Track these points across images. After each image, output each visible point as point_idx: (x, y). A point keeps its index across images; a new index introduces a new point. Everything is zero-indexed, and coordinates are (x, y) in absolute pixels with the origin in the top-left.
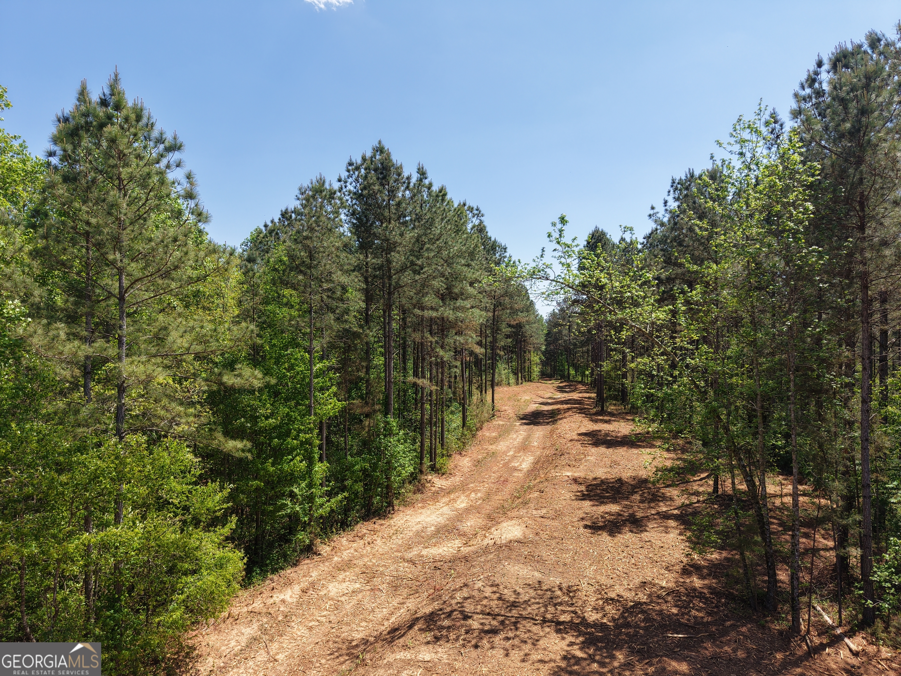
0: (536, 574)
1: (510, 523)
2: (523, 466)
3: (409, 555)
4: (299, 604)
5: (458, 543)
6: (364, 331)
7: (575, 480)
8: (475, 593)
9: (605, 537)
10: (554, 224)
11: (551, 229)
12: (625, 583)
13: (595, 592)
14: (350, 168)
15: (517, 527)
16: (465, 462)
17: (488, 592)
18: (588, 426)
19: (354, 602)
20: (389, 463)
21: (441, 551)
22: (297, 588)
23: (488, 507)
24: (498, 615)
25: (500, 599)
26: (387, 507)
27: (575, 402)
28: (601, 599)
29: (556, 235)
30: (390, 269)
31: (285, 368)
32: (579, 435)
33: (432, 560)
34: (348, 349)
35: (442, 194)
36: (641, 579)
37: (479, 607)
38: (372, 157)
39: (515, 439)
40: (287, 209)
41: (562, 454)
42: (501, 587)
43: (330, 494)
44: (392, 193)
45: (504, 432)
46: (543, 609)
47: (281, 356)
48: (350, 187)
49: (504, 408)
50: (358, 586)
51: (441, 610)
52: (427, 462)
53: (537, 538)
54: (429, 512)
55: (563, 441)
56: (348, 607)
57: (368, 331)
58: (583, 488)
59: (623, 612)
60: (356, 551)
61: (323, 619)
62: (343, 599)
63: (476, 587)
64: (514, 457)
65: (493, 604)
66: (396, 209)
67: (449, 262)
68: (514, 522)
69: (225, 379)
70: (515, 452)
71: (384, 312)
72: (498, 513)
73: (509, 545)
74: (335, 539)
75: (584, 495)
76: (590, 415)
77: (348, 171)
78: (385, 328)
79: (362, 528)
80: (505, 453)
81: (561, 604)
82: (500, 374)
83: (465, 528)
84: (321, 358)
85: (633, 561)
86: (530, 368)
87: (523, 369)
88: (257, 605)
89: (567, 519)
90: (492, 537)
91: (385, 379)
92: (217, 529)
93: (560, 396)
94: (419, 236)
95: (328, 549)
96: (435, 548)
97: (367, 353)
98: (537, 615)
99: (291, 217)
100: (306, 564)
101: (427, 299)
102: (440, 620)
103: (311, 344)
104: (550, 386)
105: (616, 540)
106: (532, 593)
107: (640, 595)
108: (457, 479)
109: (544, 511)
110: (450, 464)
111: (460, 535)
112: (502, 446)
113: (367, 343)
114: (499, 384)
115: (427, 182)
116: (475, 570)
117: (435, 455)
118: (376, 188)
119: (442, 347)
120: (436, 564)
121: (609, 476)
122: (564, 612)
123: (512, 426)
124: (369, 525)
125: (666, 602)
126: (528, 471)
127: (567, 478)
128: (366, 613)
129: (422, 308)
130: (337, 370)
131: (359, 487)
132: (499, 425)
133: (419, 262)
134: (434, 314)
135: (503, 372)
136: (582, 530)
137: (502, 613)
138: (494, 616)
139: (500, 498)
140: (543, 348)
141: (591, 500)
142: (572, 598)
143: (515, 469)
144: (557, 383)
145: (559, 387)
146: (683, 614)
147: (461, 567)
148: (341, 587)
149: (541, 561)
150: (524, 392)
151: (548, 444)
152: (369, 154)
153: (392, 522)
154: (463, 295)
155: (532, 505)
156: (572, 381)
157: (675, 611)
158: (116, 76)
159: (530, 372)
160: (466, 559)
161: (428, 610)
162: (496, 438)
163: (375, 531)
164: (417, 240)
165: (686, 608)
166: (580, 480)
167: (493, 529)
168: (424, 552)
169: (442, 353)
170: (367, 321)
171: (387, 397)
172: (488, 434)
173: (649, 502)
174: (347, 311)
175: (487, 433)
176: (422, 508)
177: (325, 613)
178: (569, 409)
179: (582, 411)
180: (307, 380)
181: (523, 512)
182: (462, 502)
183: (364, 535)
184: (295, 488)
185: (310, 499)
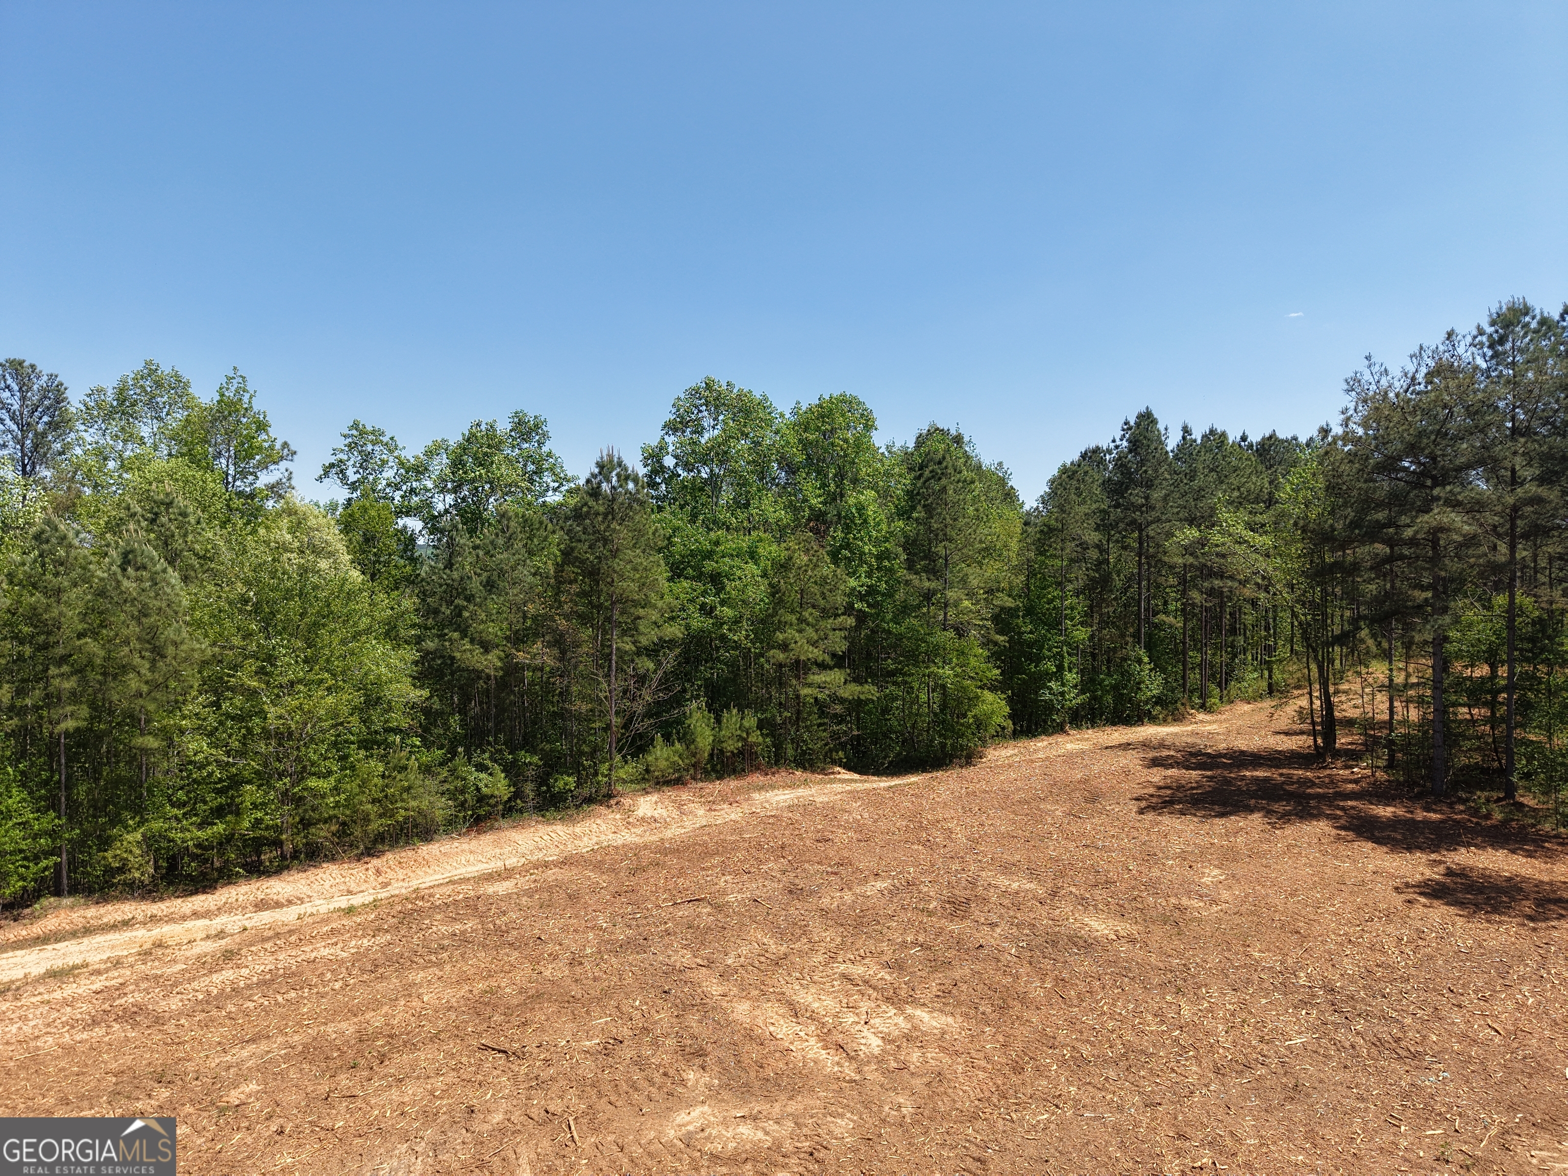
26: (1137, 721)
74: (1083, 729)
77: (1123, 430)
95: (1075, 732)
108: (1223, 717)
117: (1206, 695)
124: (1115, 728)
184: (1052, 684)
185: (1062, 694)
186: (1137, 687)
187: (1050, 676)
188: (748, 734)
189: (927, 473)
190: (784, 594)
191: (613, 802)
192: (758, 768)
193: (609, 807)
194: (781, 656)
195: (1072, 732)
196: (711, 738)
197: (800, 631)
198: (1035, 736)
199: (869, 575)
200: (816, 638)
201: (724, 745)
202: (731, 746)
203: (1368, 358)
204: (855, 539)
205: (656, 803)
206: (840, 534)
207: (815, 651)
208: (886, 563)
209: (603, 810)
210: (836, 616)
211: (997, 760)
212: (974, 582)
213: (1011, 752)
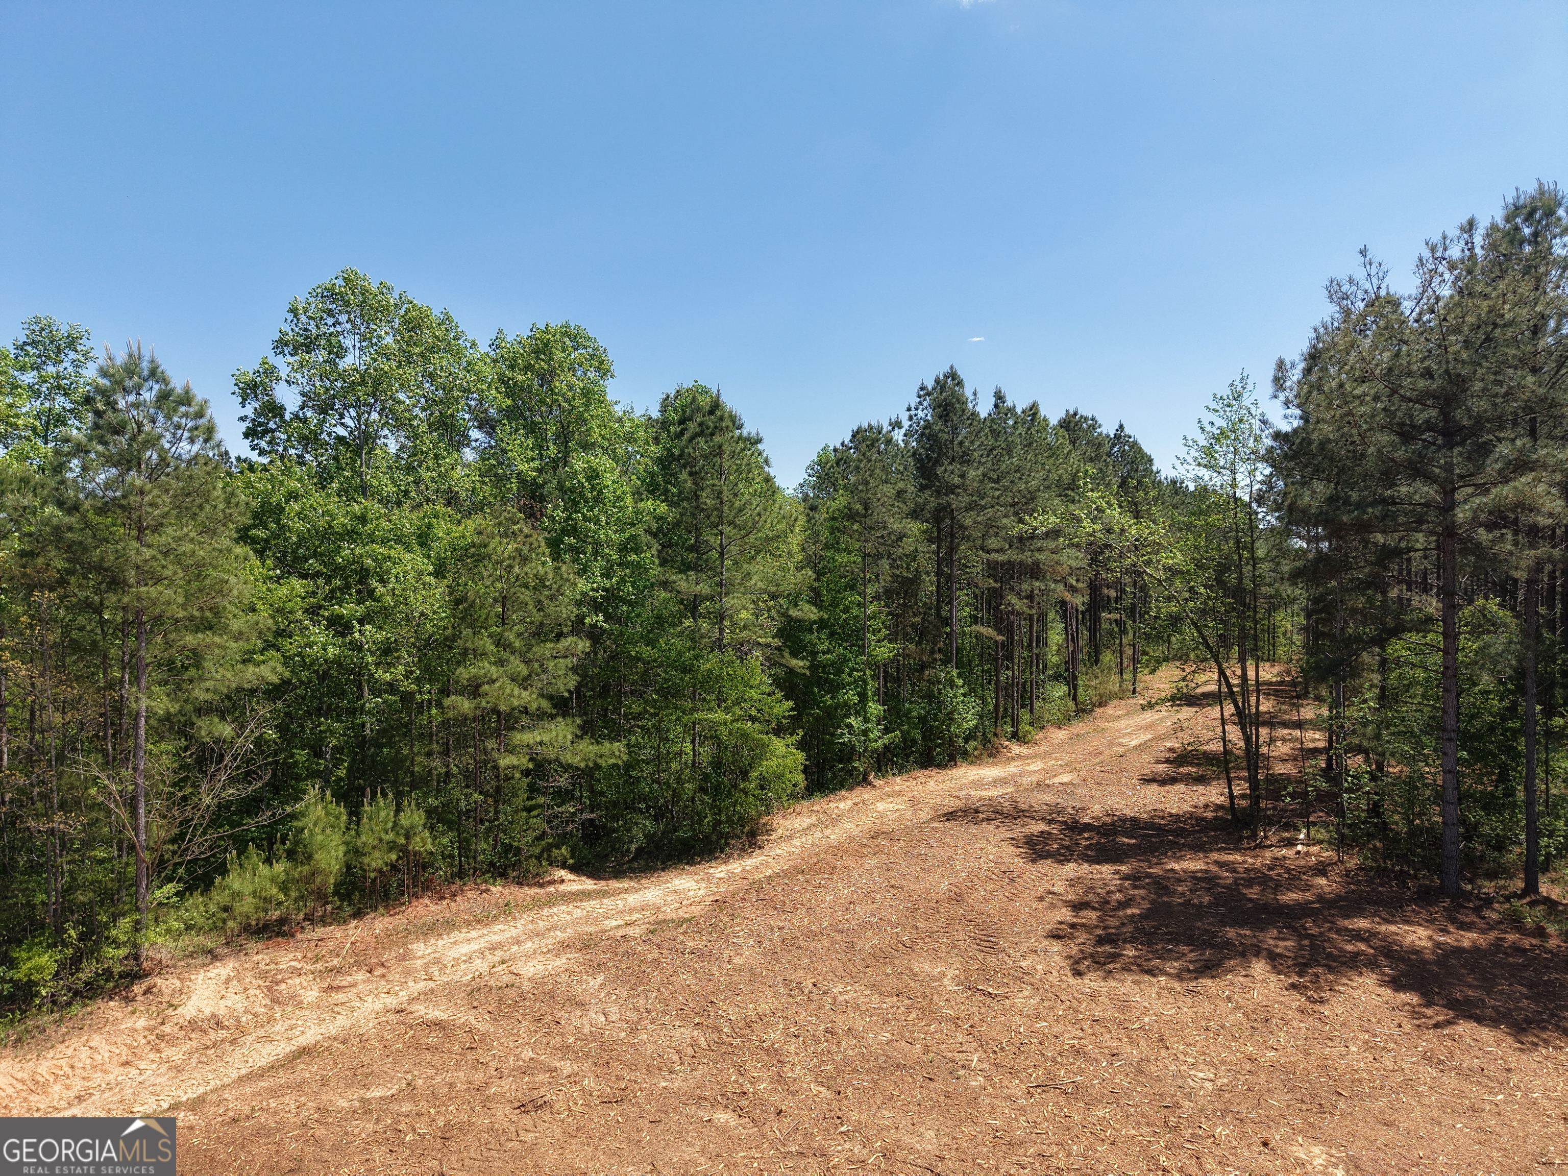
0: (1059, 800)
1: (1066, 774)
2: (1132, 743)
3: (957, 794)
4: (850, 811)
5: (1010, 790)
7: (1171, 750)
12: (1137, 809)
14: (922, 393)
15: (1069, 776)
16: (1062, 735)
19: (897, 815)
20: (948, 713)
21: (990, 793)
22: (849, 803)
26: (948, 760)
28: (1104, 814)
35: (1033, 411)
38: (944, 383)
45: (1136, 711)
48: (921, 414)
49: (1158, 686)
50: (903, 807)
51: (960, 809)
52: (1006, 728)
54: (992, 769)
56: (891, 817)
59: (1116, 820)
60: (908, 786)
61: (869, 821)
62: (888, 813)
64: (1128, 734)
65: (1005, 809)
70: (1134, 730)
74: (889, 778)
75: (1167, 760)
77: (919, 397)
79: (921, 774)
80: (1118, 730)
85: (1162, 799)
88: (817, 808)
89: (1127, 775)
95: (881, 782)
96: (985, 791)
100: (858, 790)
102: (956, 813)
103: (866, 587)
106: (1046, 807)
107: (1144, 815)
108: (1041, 748)
110: (1037, 735)
111: (1015, 786)
112: (1121, 724)
118: (937, 428)
124: (926, 773)
125: (1162, 819)
126: (1134, 747)
127: (1163, 748)
128: (905, 821)
130: (888, 614)
133: (983, 502)
136: (1137, 782)
137: (1010, 813)
138: (1002, 814)
143: (1120, 745)
146: (1169, 825)
148: (888, 806)
149: (1072, 794)
152: (941, 378)
153: (950, 772)
155: (1100, 765)
157: (1165, 824)
162: (1118, 716)
163: (930, 777)
165: (1176, 823)
166: (1177, 750)
168: (975, 793)
171: (948, 648)
172: (1111, 712)
175: (1111, 710)
176: (989, 766)
177: (871, 818)
180: (861, 622)
182: (1037, 766)
183: (919, 778)
184: (852, 720)
185: (865, 732)
186: (950, 717)
187: (848, 709)
188: (407, 837)
189: (692, 427)
190: (472, 605)
191: (138, 988)
192: (427, 887)
193: (129, 1000)
194: (465, 705)
195: (878, 783)
196: (342, 849)
197: (501, 663)
198: (832, 791)
199: (607, 574)
200: (525, 672)
201: (366, 860)
202: (377, 860)
203: (1363, 253)
204: (586, 519)
205: (228, 981)
206: (560, 514)
207: (524, 694)
208: (633, 557)
209: (113, 1008)
210: (560, 636)
211: (790, 837)
212: (760, 584)
213: (808, 821)
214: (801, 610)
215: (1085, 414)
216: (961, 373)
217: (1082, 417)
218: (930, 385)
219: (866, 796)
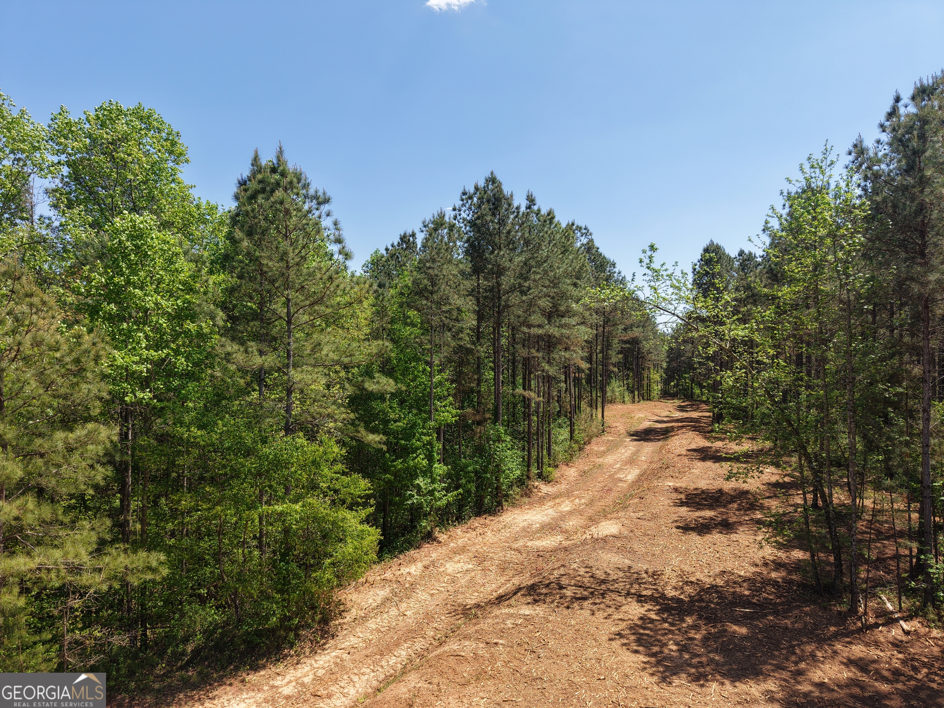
0: (626, 561)
1: (608, 522)
2: (629, 478)
3: (515, 545)
4: (422, 577)
5: (559, 538)
6: (476, 347)
7: (676, 490)
8: (571, 572)
9: (694, 537)
10: (644, 252)
11: (642, 256)
12: (706, 571)
13: (677, 576)
14: (464, 197)
15: (614, 525)
16: (571, 472)
17: (582, 571)
18: (700, 442)
19: (468, 578)
20: (497, 466)
21: (544, 543)
22: (420, 565)
23: (590, 511)
24: (589, 588)
25: (592, 577)
26: (497, 506)
27: (691, 420)
28: (681, 581)
29: (647, 261)
30: (499, 291)
31: (409, 379)
32: (689, 450)
33: (535, 550)
34: (461, 364)
35: (551, 216)
36: (721, 569)
37: (573, 581)
38: (484, 187)
39: (623, 454)
40: (405, 234)
41: (668, 467)
42: (594, 569)
43: (447, 490)
44: (502, 222)
45: (612, 447)
46: (628, 586)
47: (407, 369)
48: (464, 215)
49: (615, 425)
50: (471, 566)
51: (540, 582)
52: (534, 470)
53: (632, 534)
54: (535, 513)
55: (671, 456)
56: (462, 581)
57: (479, 347)
58: (683, 496)
59: (700, 591)
60: (469, 540)
61: (442, 589)
62: (458, 575)
63: (572, 567)
64: (620, 469)
65: (586, 580)
66: (506, 236)
67: (555, 282)
68: (612, 521)
69: (366, 385)
70: (622, 465)
71: (494, 329)
72: (600, 515)
73: (605, 540)
74: (451, 530)
75: (682, 502)
76: (705, 432)
77: (462, 200)
78: (494, 344)
79: (476, 522)
80: (611, 466)
81: (645, 583)
82: (613, 391)
83: (567, 527)
84: (440, 372)
85: (718, 555)
86: (649, 386)
87: (640, 387)
88: (388, 575)
89: (662, 521)
90: (591, 533)
91: (495, 392)
92: (358, 509)
93: (678, 415)
94: (527, 260)
95: (445, 537)
96: (539, 541)
97: (478, 367)
98: (622, 590)
99: (409, 240)
100: (427, 548)
101: (533, 318)
102: (539, 589)
103: (431, 358)
104: (670, 405)
105: (705, 538)
106: (621, 574)
107: (718, 580)
108: (563, 487)
109: (641, 514)
110: (556, 474)
111: (562, 532)
112: (609, 459)
113: (478, 358)
114: (612, 401)
115: (535, 208)
116: (572, 556)
117: (542, 464)
118: (489, 218)
119: (548, 362)
120: (539, 553)
121: (710, 487)
122: (647, 589)
123: (622, 442)
124: (481, 520)
125: (741, 587)
126: (633, 482)
127: (668, 488)
128: (478, 587)
129: (529, 326)
130: (452, 382)
131: (472, 487)
132: (608, 440)
133: (526, 284)
134: (540, 331)
135: (617, 390)
136: (674, 530)
137: (593, 586)
138: (586, 589)
139: (603, 504)
140: (665, 365)
141: (688, 507)
142: (655, 580)
143: (620, 480)
144: (677, 402)
145: (680, 406)
146: (754, 596)
147: (561, 555)
148: (456, 566)
149: (633, 552)
150: (640, 410)
151: (656, 459)
152: (482, 184)
153: (501, 519)
154: (568, 313)
155: (631, 509)
156: (695, 401)
157: (747, 593)
158: (280, 148)
159: (649, 391)
160: (566, 549)
161: (530, 583)
162: (604, 452)
163: (486, 525)
164: (525, 264)
165: (758, 591)
166: (681, 490)
167: (592, 527)
168: (529, 544)
169: (547, 367)
170: (478, 339)
171: (496, 408)
172: (596, 448)
173: (746, 510)
174: (461, 330)
175: (595, 446)
176: (529, 509)
177: (444, 585)
178: (683, 427)
179: (696, 429)
180: (428, 390)
181: (621, 514)
182: (567, 506)
183: (476, 527)
184: (420, 482)
185: (431, 493)
186: (498, 470)
187: (417, 472)
211: (365, 618)
212: (331, 355)
213: (382, 593)
214: (378, 382)
215: (580, 225)
216: (499, 177)
217: (578, 226)
218: (471, 190)
219: (434, 555)
